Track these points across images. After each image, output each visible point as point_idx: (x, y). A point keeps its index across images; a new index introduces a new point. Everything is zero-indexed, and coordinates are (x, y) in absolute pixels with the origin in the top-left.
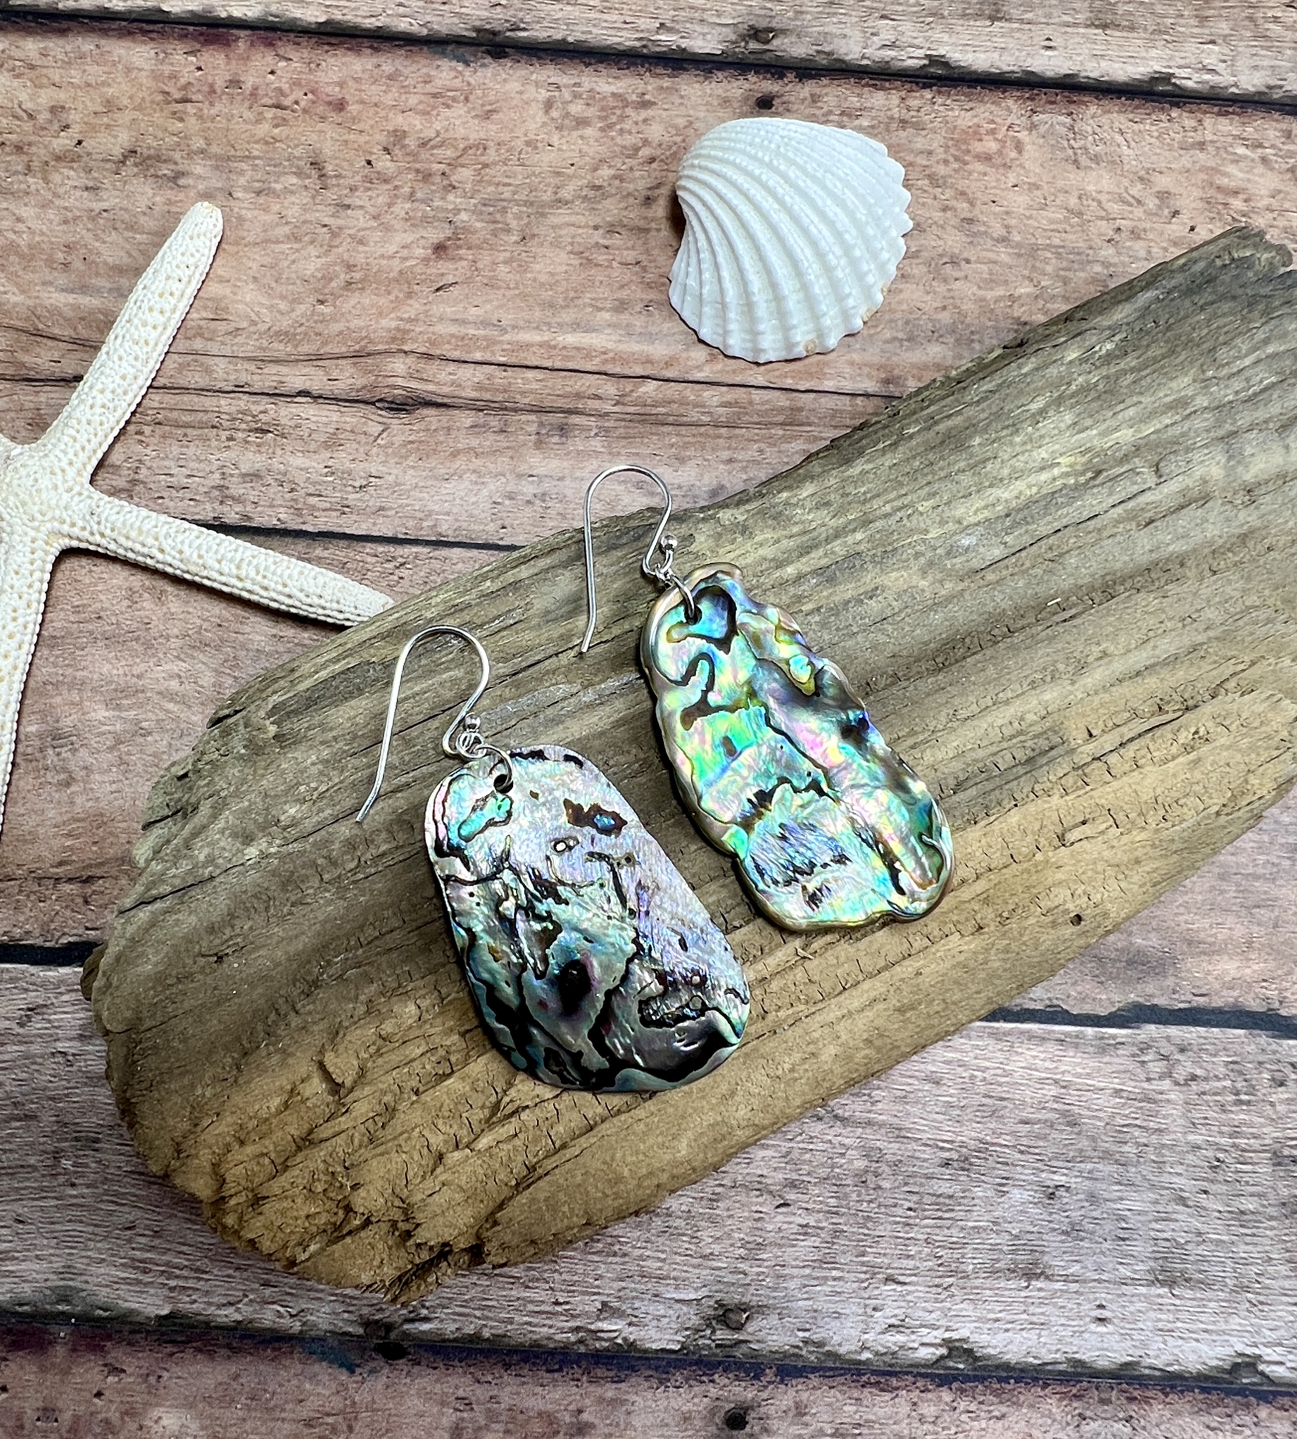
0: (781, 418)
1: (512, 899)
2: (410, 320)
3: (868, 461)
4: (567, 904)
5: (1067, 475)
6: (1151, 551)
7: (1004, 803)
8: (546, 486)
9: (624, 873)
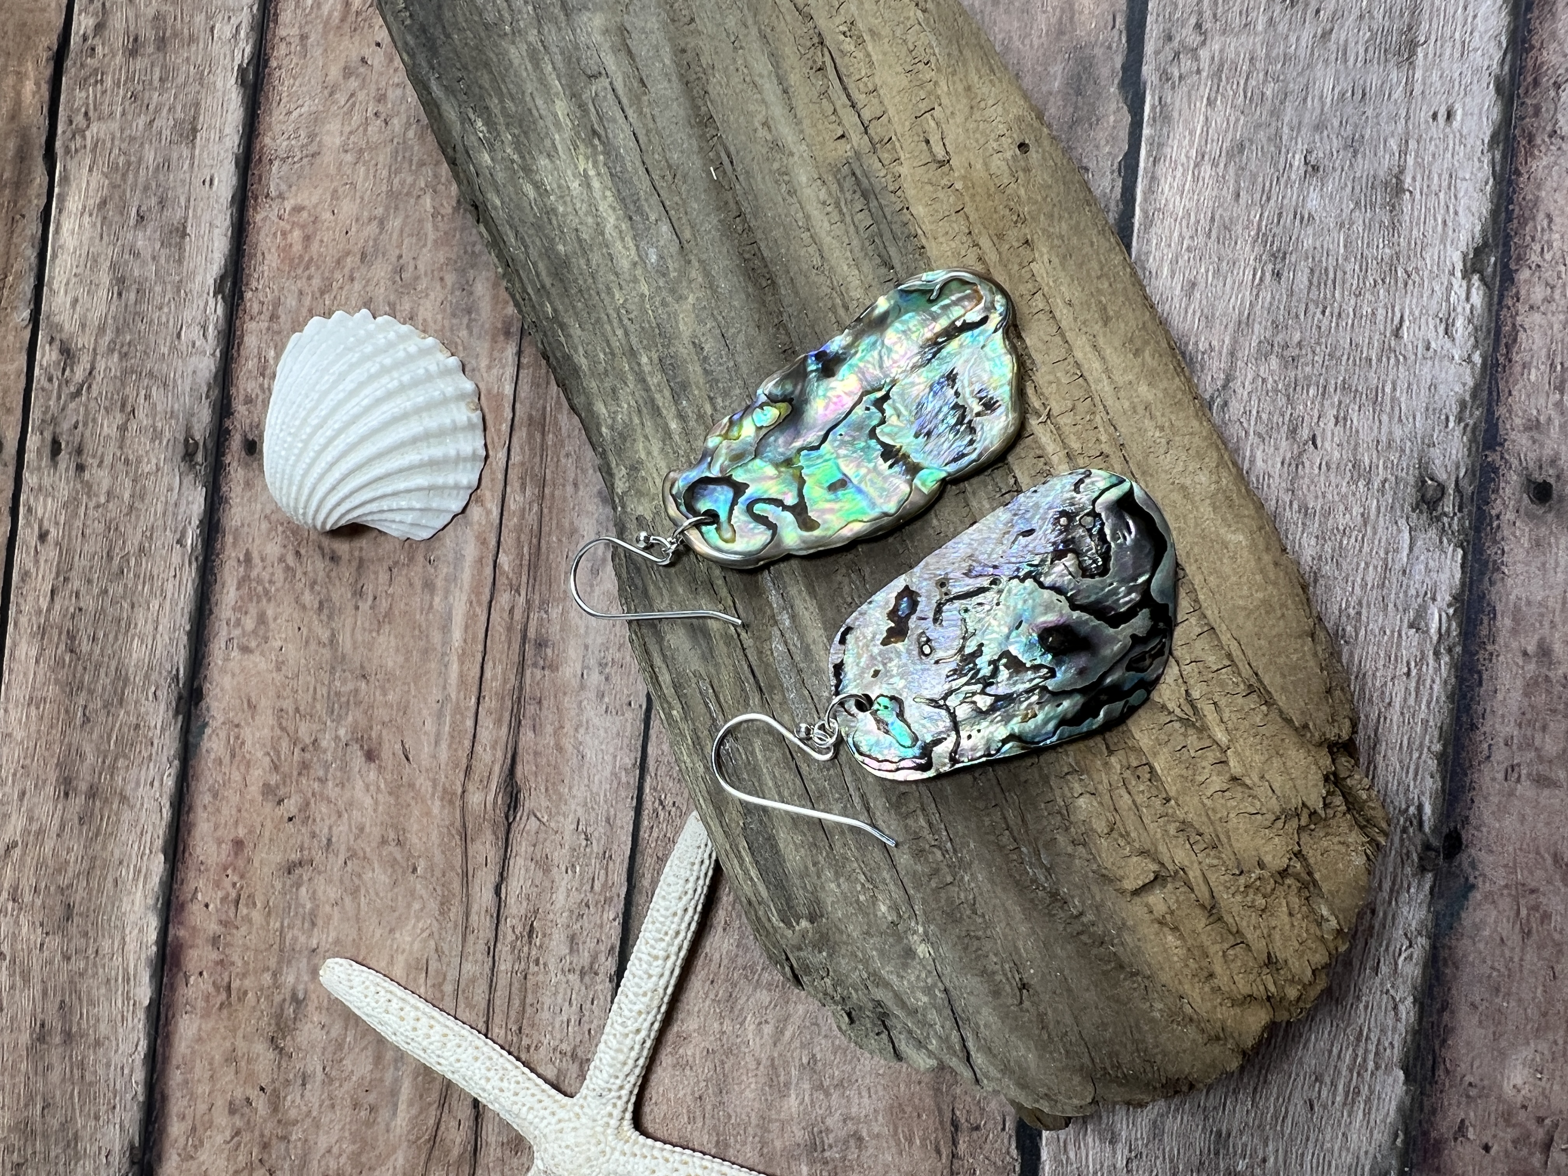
0: (538, 436)
1: (977, 698)
2: (434, 786)
3: (576, 351)
4: (982, 645)
5: (595, 163)
6: (670, 81)
7: (905, 220)
8: (592, 662)
9: (955, 591)
